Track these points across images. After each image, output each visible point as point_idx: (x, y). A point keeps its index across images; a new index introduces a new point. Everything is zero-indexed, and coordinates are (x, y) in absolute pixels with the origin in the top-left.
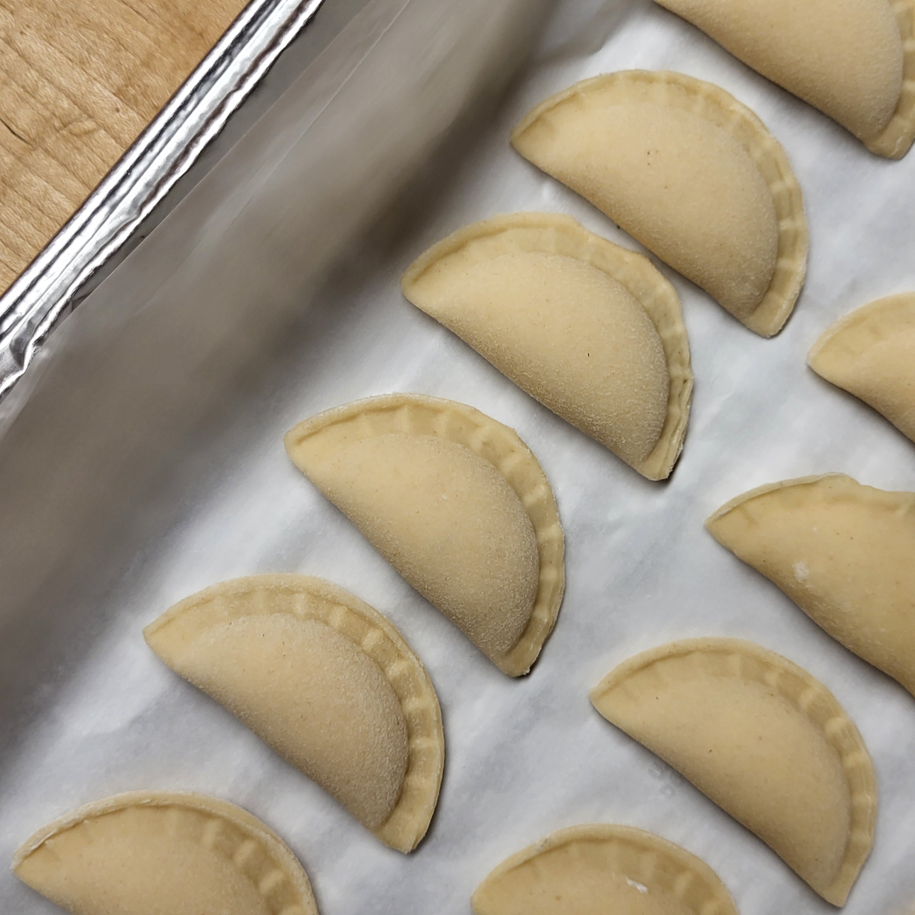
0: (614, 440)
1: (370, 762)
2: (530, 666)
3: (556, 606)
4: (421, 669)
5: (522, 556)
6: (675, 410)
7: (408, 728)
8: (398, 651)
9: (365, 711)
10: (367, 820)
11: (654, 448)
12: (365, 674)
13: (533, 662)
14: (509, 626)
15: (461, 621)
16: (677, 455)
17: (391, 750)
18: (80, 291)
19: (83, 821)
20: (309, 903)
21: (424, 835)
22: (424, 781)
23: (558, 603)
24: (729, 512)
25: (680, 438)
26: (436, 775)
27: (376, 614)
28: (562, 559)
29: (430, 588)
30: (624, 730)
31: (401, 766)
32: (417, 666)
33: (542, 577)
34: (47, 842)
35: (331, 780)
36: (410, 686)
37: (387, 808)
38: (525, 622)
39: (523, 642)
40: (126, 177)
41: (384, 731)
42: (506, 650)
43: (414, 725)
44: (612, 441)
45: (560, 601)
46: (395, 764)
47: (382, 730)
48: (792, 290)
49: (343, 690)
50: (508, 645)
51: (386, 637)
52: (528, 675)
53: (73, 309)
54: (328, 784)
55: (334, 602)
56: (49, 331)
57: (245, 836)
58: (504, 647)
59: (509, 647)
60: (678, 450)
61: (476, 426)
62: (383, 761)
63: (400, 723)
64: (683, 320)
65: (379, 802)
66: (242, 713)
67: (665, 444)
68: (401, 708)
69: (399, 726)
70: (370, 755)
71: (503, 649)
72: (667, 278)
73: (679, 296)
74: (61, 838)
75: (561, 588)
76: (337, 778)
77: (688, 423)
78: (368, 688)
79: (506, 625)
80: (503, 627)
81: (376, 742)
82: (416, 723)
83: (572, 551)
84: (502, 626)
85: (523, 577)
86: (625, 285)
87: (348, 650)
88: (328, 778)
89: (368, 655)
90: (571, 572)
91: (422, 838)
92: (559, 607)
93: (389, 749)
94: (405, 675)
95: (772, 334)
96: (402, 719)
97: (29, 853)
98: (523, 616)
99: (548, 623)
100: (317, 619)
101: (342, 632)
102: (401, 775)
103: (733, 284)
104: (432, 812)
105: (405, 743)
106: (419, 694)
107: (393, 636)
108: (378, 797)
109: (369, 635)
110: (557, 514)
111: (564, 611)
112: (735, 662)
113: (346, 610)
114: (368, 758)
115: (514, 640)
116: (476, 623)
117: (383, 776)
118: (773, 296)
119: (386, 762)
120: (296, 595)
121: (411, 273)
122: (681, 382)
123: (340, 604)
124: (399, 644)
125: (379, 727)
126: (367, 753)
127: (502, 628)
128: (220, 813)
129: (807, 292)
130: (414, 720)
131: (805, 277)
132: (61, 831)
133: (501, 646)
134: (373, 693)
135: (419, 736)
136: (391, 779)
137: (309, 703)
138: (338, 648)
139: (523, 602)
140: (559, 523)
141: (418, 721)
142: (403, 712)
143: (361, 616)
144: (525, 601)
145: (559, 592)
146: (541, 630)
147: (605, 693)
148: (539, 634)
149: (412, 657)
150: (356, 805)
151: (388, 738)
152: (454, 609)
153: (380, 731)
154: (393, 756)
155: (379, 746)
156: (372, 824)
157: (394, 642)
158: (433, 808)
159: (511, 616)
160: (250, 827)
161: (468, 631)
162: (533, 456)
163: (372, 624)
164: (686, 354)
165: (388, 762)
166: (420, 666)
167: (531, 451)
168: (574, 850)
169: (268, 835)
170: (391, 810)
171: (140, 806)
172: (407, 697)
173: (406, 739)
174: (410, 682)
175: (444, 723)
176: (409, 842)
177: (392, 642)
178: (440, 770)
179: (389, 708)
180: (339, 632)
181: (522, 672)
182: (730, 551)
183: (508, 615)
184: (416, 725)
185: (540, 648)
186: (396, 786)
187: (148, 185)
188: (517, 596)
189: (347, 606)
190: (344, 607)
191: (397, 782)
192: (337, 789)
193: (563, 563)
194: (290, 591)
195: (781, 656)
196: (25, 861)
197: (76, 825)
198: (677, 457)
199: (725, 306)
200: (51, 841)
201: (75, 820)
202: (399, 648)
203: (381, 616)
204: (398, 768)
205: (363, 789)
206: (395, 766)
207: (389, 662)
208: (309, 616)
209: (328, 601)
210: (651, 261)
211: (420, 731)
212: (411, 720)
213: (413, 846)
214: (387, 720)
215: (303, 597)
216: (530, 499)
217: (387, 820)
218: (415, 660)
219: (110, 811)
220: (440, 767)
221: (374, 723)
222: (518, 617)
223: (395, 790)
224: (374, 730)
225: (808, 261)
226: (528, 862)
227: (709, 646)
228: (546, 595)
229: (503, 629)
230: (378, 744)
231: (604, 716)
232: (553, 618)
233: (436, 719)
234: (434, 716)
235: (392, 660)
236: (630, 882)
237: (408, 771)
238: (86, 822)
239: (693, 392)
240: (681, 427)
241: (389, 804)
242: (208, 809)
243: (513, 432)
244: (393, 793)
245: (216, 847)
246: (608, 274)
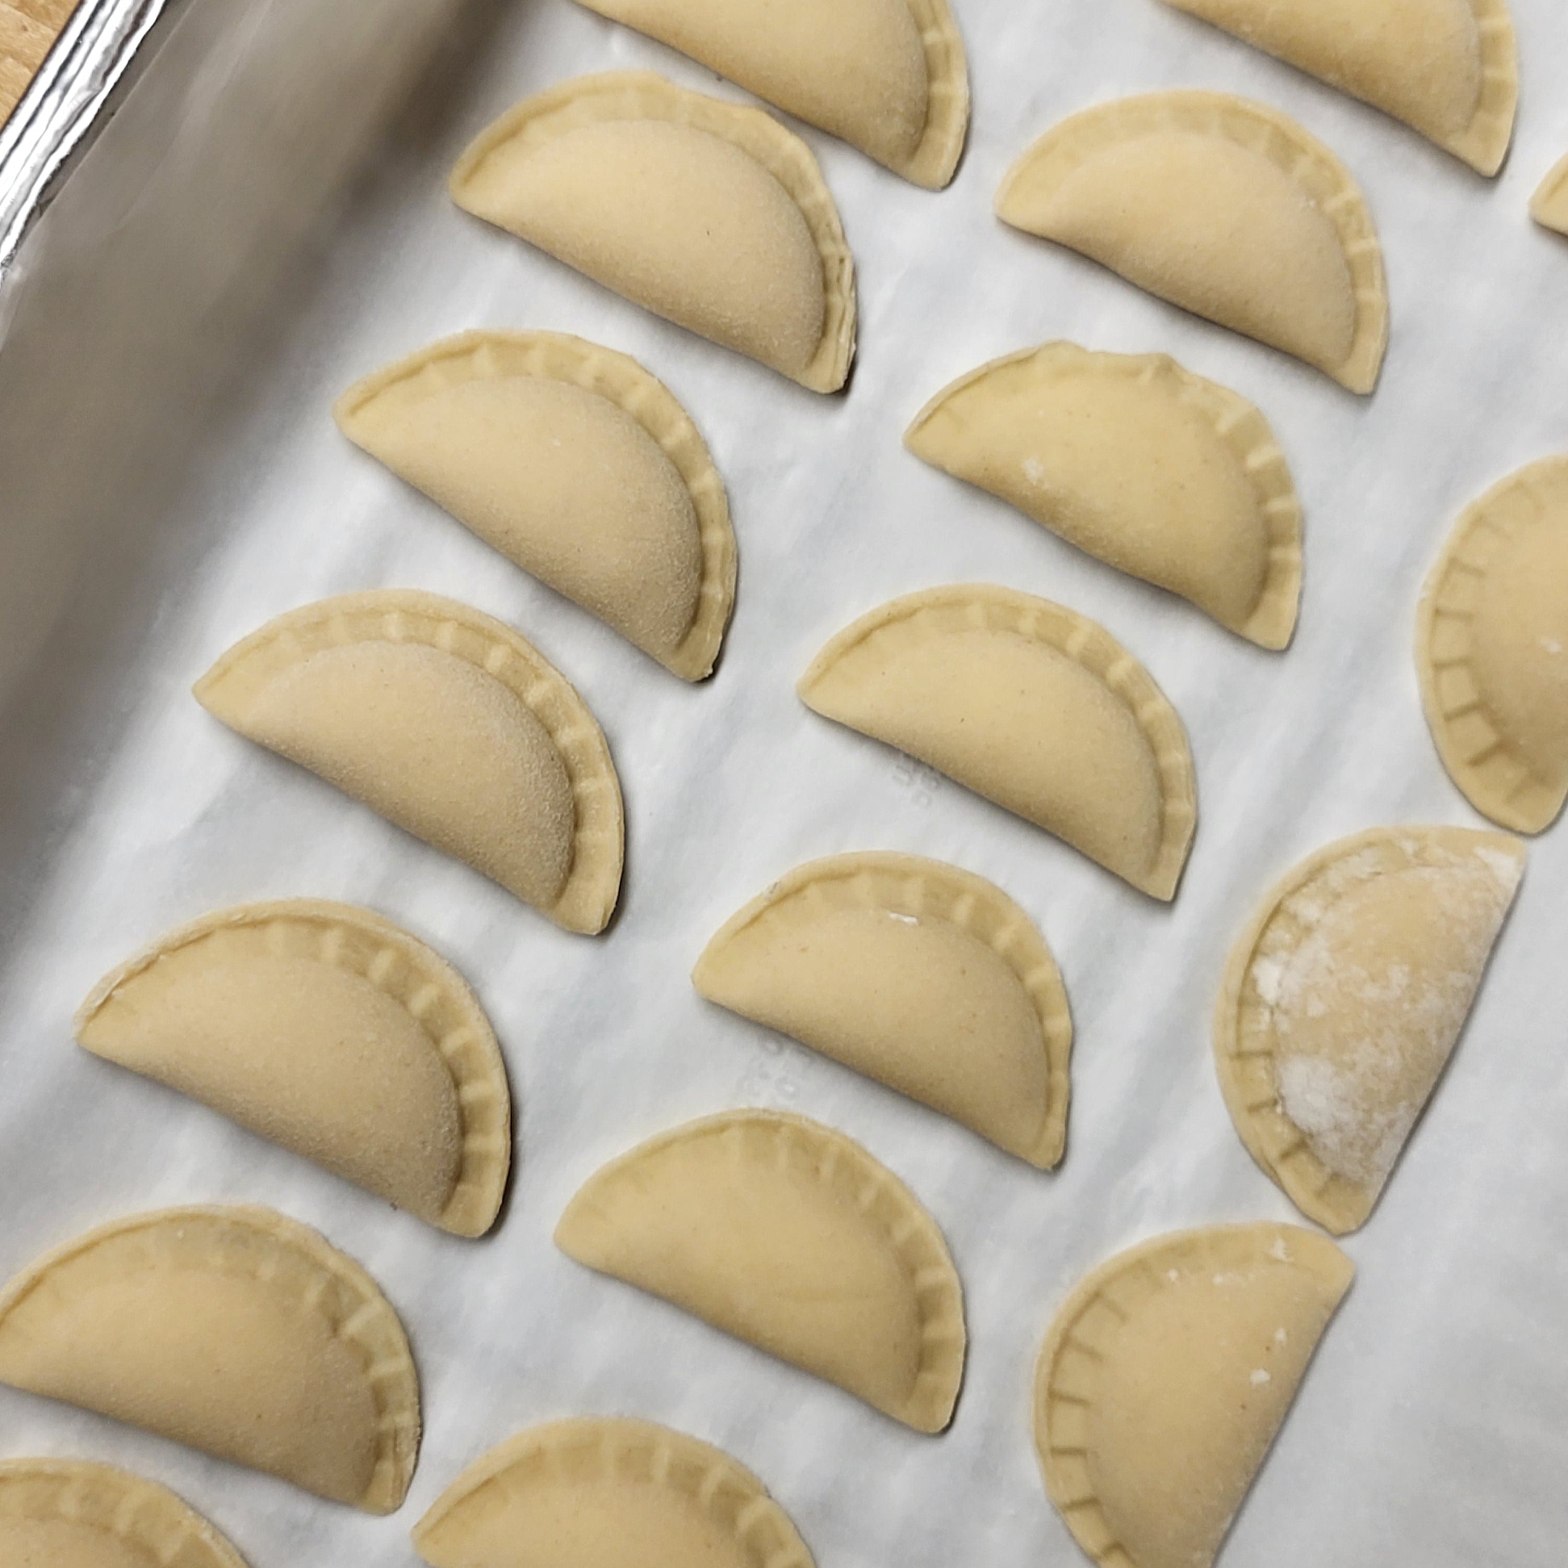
0: (763, 344)
1: (524, 809)
2: (711, 665)
3: (730, 578)
4: (569, 687)
5: (672, 509)
6: (836, 299)
7: (566, 766)
8: (534, 669)
9: (505, 742)
10: (536, 893)
11: (817, 348)
12: (497, 698)
13: (715, 658)
14: (673, 605)
15: (608, 609)
16: (849, 357)
17: (549, 792)
18: (47, 190)
19: (158, 956)
20: (479, 1019)
21: (614, 905)
22: (600, 834)
23: (733, 573)
24: (930, 417)
25: (849, 334)
26: (616, 823)
27: (495, 623)
28: (726, 515)
29: (560, 569)
30: (848, 724)
31: (567, 816)
32: (564, 683)
33: (705, 540)
34: (114, 993)
35: (477, 842)
36: (560, 713)
37: (559, 874)
38: (693, 600)
39: (695, 630)
40: (77, 46)
41: (535, 768)
42: (675, 642)
43: (574, 764)
44: (761, 345)
45: (734, 570)
46: (559, 812)
47: (533, 766)
48: (956, 122)
49: (472, 718)
50: (677, 634)
51: (516, 653)
52: (712, 677)
53: (41, 214)
54: (476, 850)
55: (439, 619)
56: (17, 246)
57: (377, 944)
58: (671, 637)
59: (679, 637)
60: (849, 350)
61: (582, 359)
62: (542, 808)
63: (555, 758)
64: (826, 183)
65: (547, 864)
66: (345, 771)
67: (830, 344)
68: (553, 743)
69: (553, 763)
70: (523, 799)
71: (671, 641)
72: (792, 130)
73: (815, 153)
74: (133, 985)
75: (733, 555)
76: (485, 837)
77: (857, 314)
78: (504, 714)
79: (668, 605)
80: (666, 608)
81: (528, 781)
82: (576, 761)
83: (738, 506)
84: (664, 607)
85: (679, 537)
86: (740, 146)
87: (468, 672)
88: (474, 840)
89: (496, 678)
90: (742, 533)
91: (612, 910)
92: (734, 579)
93: (547, 790)
94: (549, 699)
95: (942, 184)
96: (557, 754)
97: (93, 1011)
98: (688, 591)
99: (724, 600)
100: (419, 642)
101: (457, 653)
102: (570, 828)
103: (878, 121)
104: (618, 872)
105: (567, 786)
106: (572, 722)
107: (524, 649)
108: (545, 858)
109: (492, 655)
110: (709, 458)
111: (742, 585)
112: (975, 613)
113: (456, 625)
114: (521, 803)
115: (684, 626)
116: (630, 606)
117: (545, 828)
118: (933, 133)
119: (545, 808)
120: (386, 617)
121: (458, 172)
122: (837, 262)
123: (447, 620)
124: (534, 658)
125: (528, 762)
126: (519, 798)
127: (664, 610)
128: (337, 917)
129: (977, 124)
130: (572, 757)
131: (971, 102)
132: (131, 976)
133: (668, 636)
134: (511, 720)
135: (583, 778)
136: (557, 833)
137: (430, 740)
138: (454, 670)
139: (685, 571)
140: (713, 469)
141: (577, 757)
142: (556, 746)
143: (477, 630)
144: (688, 570)
145: (731, 558)
146: (717, 611)
147: (815, 682)
148: (714, 618)
149: (554, 672)
150: (515, 873)
151: (543, 777)
152: (596, 592)
153: (531, 767)
154: (553, 800)
155: (532, 786)
156: (543, 899)
157: (528, 657)
158: (619, 866)
159: (673, 592)
160: (382, 930)
161: (622, 621)
162: (664, 387)
163: (493, 639)
164: (836, 227)
165: (548, 808)
166: (567, 683)
167: (660, 382)
168: (813, 892)
169: (408, 938)
170: (564, 876)
171: (232, 926)
172: (558, 730)
173: (567, 780)
174: (558, 709)
175: (613, 757)
176: (595, 918)
177: (525, 658)
178: (620, 815)
179: (537, 739)
180: (452, 653)
181: (703, 673)
182: (941, 470)
183: (670, 589)
184: (577, 764)
185: (720, 638)
186: (564, 843)
187: (107, 51)
188: (676, 563)
189: (456, 620)
190: (453, 622)
191: (565, 837)
192: (488, 856)
193: (730, 521)
194: (377, 613)
195: (1034, 596)
196: (91, 1025)
197: (149, 965)
198: (851, 360)
199: (874, 155)
200: (120, 991)
201: (147, 956)
202: (535, 665)
203: (505, 626)
204: (563, 818)
205: (522, 849)
206: (559, 815)
207: (526, 685)
208: (408, 639)
209: (429, 618)
210: (769, 113)
211: (583, 772)
212: (569, 758)
213: (603, 924)
214: (537, 753)
215: (395, 616)
216: (670, 441)
217: (560, 892)
218: (559, 677)
219: (191, 938)
220: (618, 811)
221: (520, 757)
222: (682, 592)
223: (565, 848)
224: (522, 765)
225: (970, 82)
226: (755, 919)
227: (938, 598)
228: (714, 564)
229: (666, 611)
230: (530, 783)
231: (819, 711)
232: (729, 594)
233: (600, 749)
234: (597, 746)
235: (529, 683)
236: (893, 916)
237: (577, 825)
238: (162, 957)
239: (855, 274)
240: (849, 319)
241: (560, 868)
242: (322, 914)
243: (631, 359)
244: (563, 852)
245: (343, 963)
246: (715, 134)
